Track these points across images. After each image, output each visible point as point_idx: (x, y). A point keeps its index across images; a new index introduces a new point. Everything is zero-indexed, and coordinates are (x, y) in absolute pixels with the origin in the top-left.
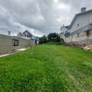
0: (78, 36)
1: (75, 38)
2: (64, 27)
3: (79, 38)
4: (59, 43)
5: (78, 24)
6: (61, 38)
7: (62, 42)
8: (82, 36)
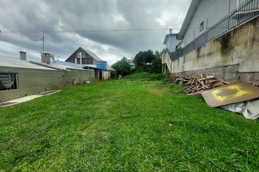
0: (198, 57)
1: (190, 60)
2: (172, 35)
3: (200, 60)
4: (157, 75)
5: (202, 24)
6: (163, 63)
7: (165, 73)
8: (209, 54)
